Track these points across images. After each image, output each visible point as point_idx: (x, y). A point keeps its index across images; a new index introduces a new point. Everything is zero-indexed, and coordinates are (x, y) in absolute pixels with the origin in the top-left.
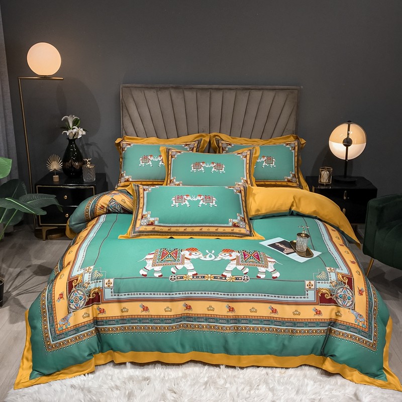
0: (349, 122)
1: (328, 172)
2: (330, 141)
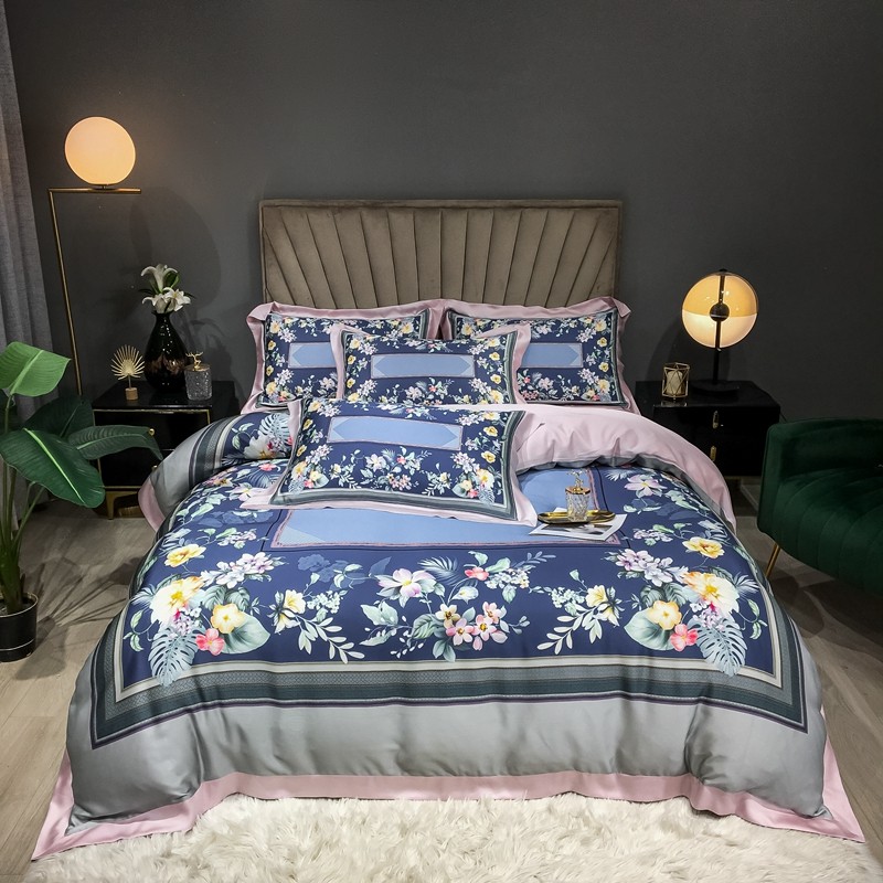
0: (723, 272)
1: (681, 374)
2: (683, 311)
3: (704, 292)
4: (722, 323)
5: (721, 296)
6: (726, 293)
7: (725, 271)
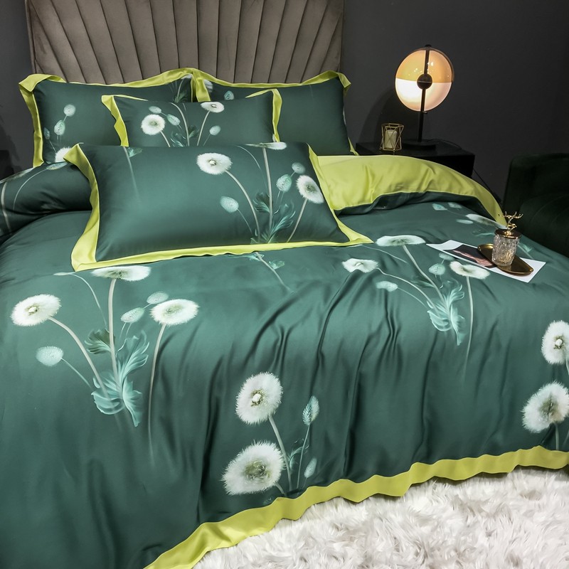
0: (428, 47)
1: (395, 132)
2: (397, 79)
3: (413, 64)
4: (427, 90)
5: (426, 67)
6: (431, 64)
7: (430, 46)
